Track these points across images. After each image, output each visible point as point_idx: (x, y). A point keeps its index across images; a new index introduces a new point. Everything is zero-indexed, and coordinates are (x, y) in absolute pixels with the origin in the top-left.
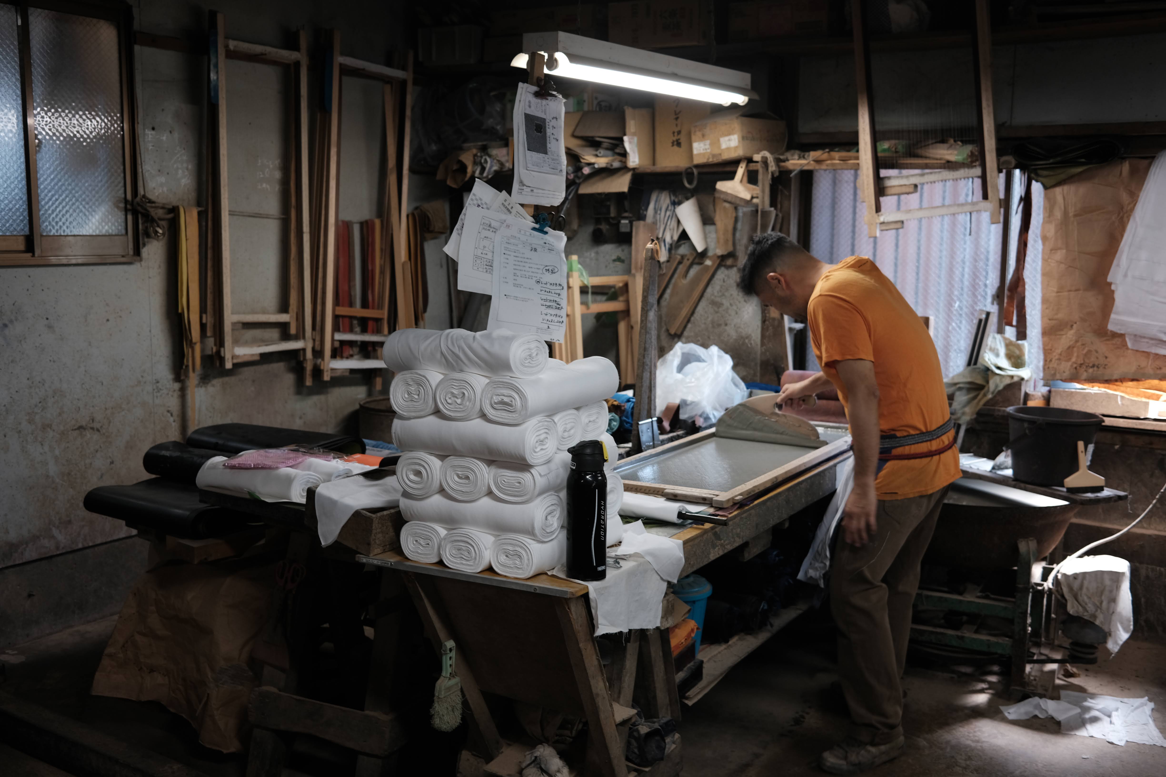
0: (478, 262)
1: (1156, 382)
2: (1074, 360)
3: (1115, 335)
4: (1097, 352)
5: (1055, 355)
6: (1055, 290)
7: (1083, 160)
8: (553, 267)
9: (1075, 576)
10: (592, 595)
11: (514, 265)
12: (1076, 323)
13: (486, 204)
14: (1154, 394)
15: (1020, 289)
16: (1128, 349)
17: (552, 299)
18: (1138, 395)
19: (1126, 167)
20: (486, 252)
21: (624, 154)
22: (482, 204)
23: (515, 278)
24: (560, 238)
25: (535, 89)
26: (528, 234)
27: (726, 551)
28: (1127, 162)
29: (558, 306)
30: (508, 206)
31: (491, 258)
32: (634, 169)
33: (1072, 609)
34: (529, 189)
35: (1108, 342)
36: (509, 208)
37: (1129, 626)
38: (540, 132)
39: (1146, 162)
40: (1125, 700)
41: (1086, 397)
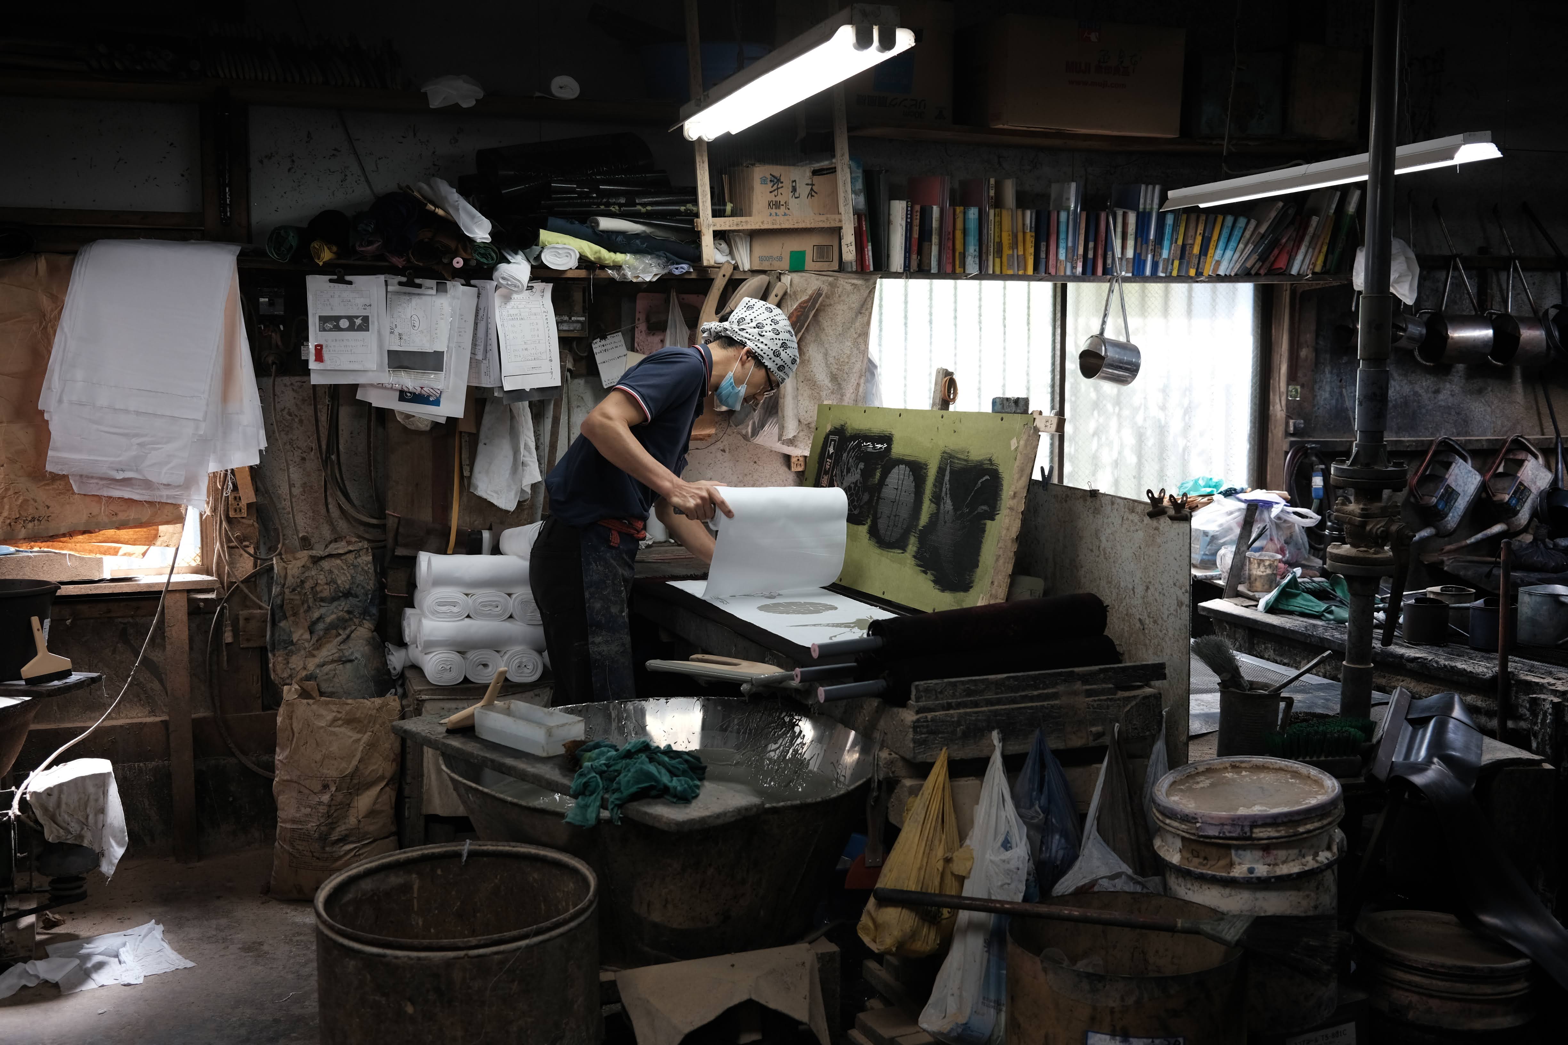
1: (111, 532)
2: (5, 514)
3: (56, 477)
4: (36, 502)
9: (49, 792)
14: (110, 548)
16: (74, 493)
18: (91, 552)
19: (42, 264)
28: (43, 257)
33: (51, 835)
35: (47, 488)
37: (124, 837)
39: (67, 258)
40: (129, 932)
41: (20, 563)
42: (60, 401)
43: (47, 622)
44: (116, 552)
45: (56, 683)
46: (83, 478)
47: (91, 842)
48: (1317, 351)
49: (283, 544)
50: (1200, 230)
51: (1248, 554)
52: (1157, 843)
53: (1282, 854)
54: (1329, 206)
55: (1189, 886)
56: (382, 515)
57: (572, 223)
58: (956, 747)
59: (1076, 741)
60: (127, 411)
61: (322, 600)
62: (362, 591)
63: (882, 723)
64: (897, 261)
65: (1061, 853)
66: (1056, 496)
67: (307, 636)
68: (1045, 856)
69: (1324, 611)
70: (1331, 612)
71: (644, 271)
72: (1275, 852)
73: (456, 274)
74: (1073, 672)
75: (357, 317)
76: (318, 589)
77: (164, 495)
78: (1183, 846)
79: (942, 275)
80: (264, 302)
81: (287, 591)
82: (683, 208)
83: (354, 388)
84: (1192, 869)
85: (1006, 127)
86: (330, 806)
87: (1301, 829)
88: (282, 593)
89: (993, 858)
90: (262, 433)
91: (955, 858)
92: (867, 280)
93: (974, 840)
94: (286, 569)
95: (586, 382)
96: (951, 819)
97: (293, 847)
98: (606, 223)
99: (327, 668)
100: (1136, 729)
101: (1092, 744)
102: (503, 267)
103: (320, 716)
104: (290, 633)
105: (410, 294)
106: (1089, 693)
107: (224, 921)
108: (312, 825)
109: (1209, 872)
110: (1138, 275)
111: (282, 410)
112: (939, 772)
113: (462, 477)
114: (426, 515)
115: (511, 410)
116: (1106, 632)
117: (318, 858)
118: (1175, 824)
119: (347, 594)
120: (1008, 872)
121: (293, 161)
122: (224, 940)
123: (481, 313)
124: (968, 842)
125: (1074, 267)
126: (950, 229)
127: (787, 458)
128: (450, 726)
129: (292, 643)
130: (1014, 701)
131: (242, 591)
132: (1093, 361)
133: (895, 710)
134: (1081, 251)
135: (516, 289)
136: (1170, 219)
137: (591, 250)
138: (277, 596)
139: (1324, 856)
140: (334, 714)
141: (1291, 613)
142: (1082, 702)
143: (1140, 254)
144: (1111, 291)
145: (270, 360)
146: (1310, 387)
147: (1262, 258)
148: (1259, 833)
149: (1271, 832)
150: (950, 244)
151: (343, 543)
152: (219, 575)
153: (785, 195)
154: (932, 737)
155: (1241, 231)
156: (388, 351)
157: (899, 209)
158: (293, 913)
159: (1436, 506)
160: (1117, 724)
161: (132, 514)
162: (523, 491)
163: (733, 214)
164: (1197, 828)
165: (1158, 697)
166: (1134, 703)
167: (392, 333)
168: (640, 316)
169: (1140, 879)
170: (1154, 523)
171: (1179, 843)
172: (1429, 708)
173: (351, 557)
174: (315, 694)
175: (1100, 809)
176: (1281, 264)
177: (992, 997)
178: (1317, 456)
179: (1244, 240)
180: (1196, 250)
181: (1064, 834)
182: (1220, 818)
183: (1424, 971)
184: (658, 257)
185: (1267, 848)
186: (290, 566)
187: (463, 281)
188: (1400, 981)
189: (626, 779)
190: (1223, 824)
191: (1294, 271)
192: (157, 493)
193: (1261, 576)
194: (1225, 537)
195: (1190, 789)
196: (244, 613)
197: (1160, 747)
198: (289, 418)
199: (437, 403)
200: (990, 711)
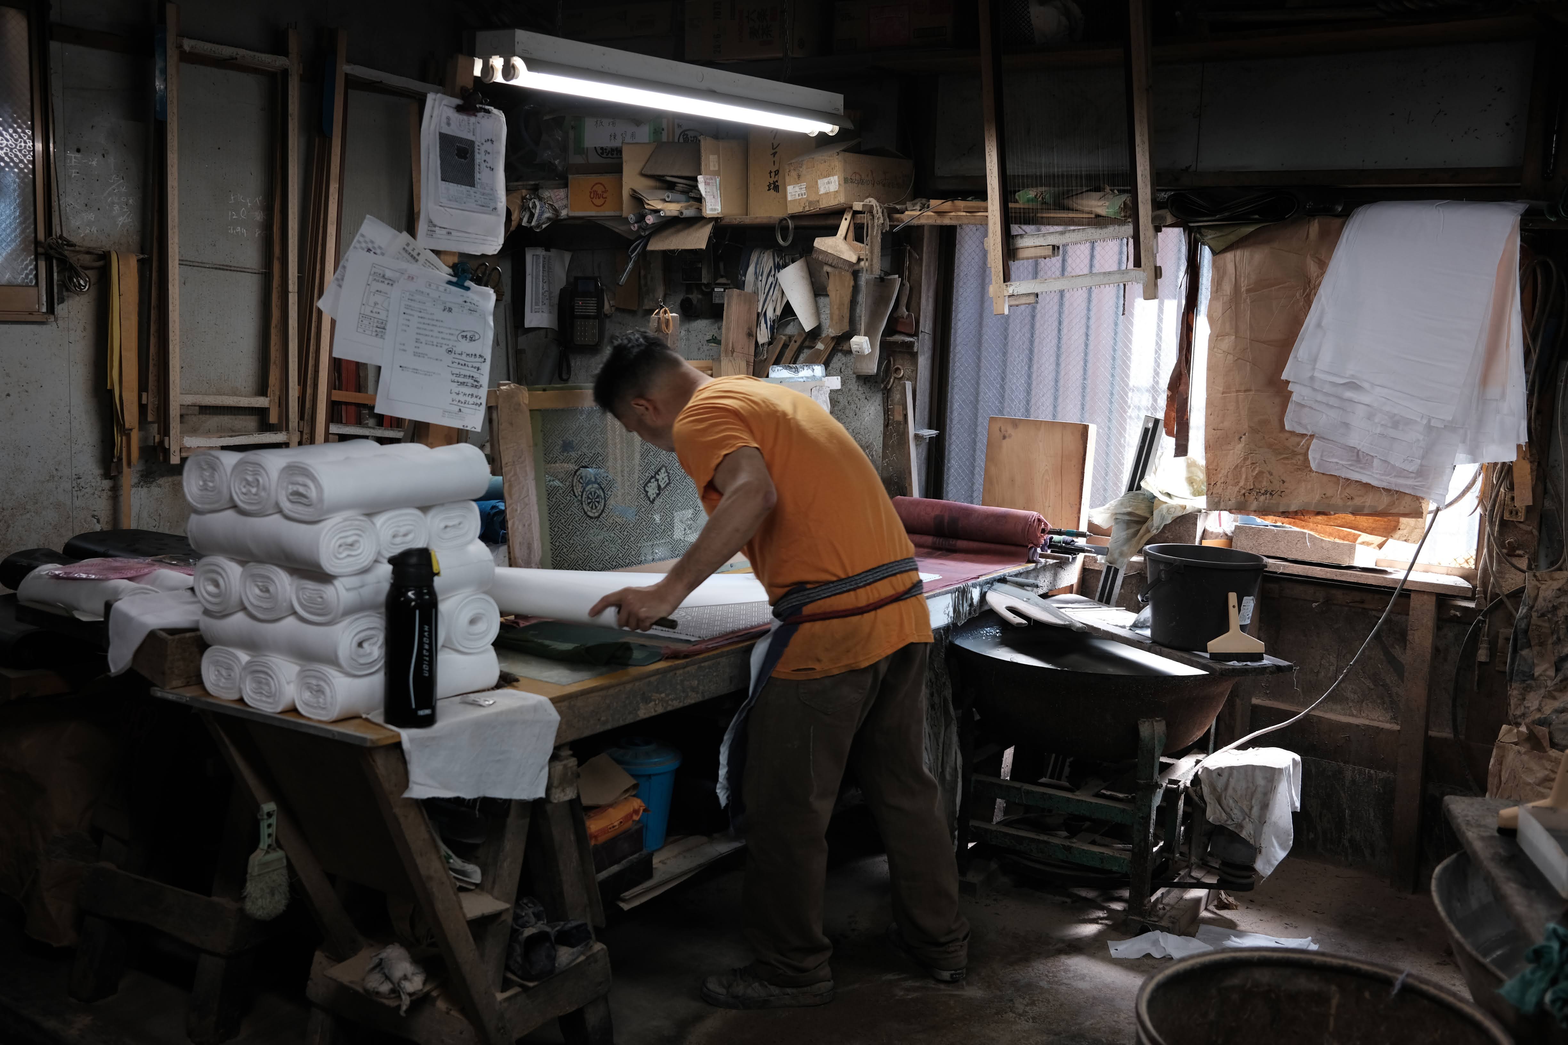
0: (366, 322)
1: (1350, 517)
2: (1242, 484)
4: (1271, 474)
5: (1220, 477)
6: (1221, 389)
7: (1257, 216)
8: (472, 333)
9: (1220, 772)
10: (406, 745)
11: (418, 328)
12: (1245, 434)
13: (380, 248)
14: (1350, 533)
15: (1182, 388)
16: (1311, 471)
17: (468, 373)
18: (1330, 535)
19: (1314, 228)
20: (378, 311)
21: (699, 199)
22: (374, 248)
23: (417, 345)
24: (486, 297)
25: (458, 101)
26: (442, 289)
27: (669, 708)
28: (1316, 221)
29: (476, 383)
30: (412, 252)
31: (384, 318)
32: (716, 220)
33: (1212, 814)
34: (444, 232)
35: (1286, 462)
36: (415, 254)
37: (1289, 840)
38: (465, 158)
39: (1339, 221)
44: (1354, 539)
47: (1251, 835)
67: (1551, 673)
77: (1404, 484)
81: (1534, 615)
88: (1528, 616)
94: (1538, 588)
103: (1530, 770)
104: (1533, 666)
129: (1532, 677)
131: (1504, 605)
138: (1522, 619)
140: (1547, 772)
161: (1369, 500)
174: (1546, 743)
186: (1543, 587)
192: (1398, 481)
196: (1503, 631)
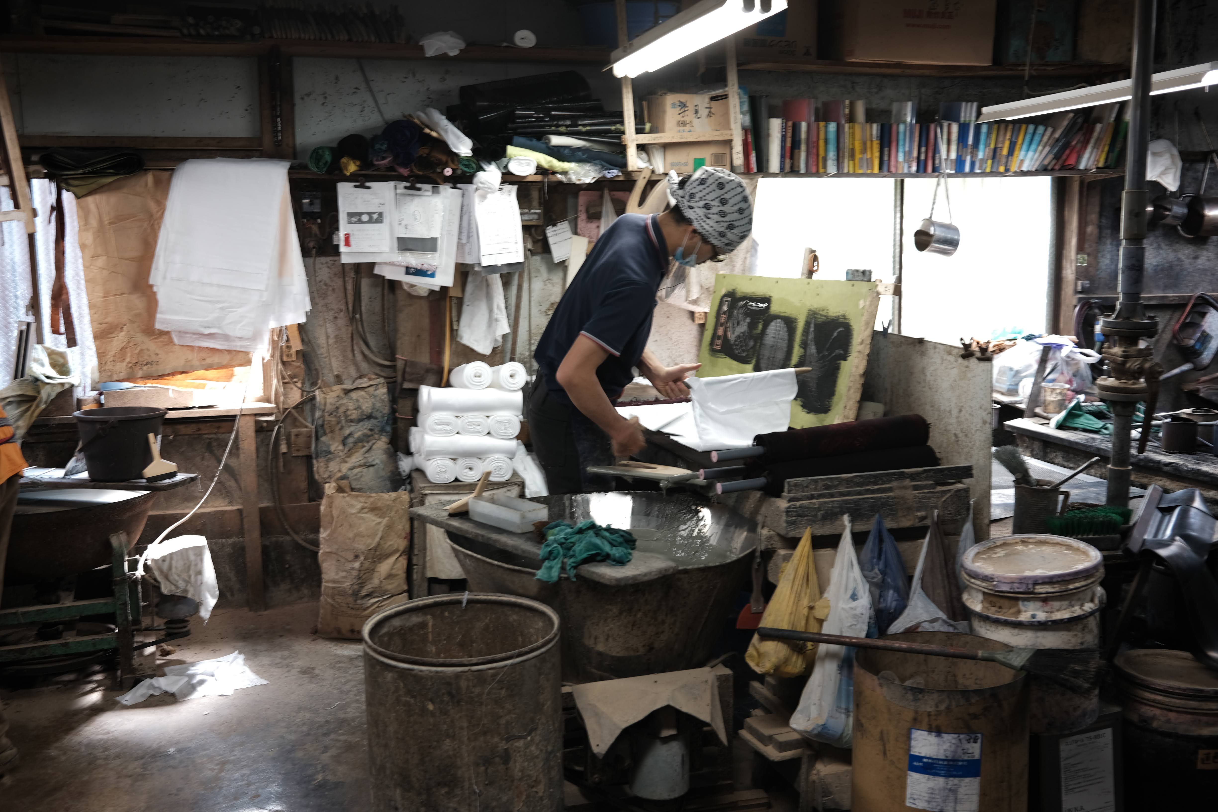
1: (201, 373)
2: (128, 360)
3: (162, 333)
4: (148, 350)
5: (109, 357)
6: (101, 295)
7: (111, 171)
9: (164, 559)
12: (126, 325)
14: (200, 384)
15: (64, 297)
16: (174, 345)
18: (187, 386)
19: (150, 178)
28: (151, 173)
33: (165, 589)
35: (157, 340)
37: (215, 592)
39: (167, 174)
40: (220, 659)
41: (136, 395)
42: (164, 278)
43: (159, 437)
44: (203, 387)
45: (168, 481)
46: (182, 333)
47: (193, 595)
48: (1100, 228)
49: (323, 381)
50: (1008, 136)
51: (1043, 384)
52: (965, 597)
53: (1056, 604)
54: (1110, 116)
55: (988, 628)
56: (393, 358)
57: (531, 141)
58: (817, 526)
59: (906, 523)
60: (211, 285)
61: (352, 421)
62: (381, 414)
63: (763, 510)
64: (774, 164)
65: (894, 604)
66: (893, 343)
67: (341, 447)
68: (882, 605)
69: (1102, 428)
70: (1106, 429)
71: (585, 175)
72: (1051, 603)
73: (447, 180)
74: (903, 472)
75: (374, 213)
76: (349, 413)
77: (237, 345)
78: (984, 599)
79: (808, 174)
80: (306, 203)
81: (326, 414)
82: (613, 128)
83: (372, 265)
84: (990, 615)
85: (857, 61)
86: (360, 571)
87: (1071, 587)
88: (322, 416)
89: (844, 606)
90: (307, 300)
91: (817, 607)
92: (752, 179)
93: (830, 594)
94: (325, 398)
95: (542, 258)
96: (813, 578)
97: (334, 600)
98: (556, 140)
99: (356, 471)
100: (950, 514)
101: (918, 525)
102: (480, 174)
103: (352, 506)
104: (329, 445)
105: (413, 195)
106: (916, 488)
107: (286, 653)
108: (347, 585)
109: (1003, 617)
110: (959, 172)
111: (320, 282)
112: (805, 544)
113: (452, 330)
114: (424, 358)
115: (487, 280)
116: (930, 443)
117: (352, 608)
118: (978, 582)
119: (369, 417)
120: (855, 616)
121: (325, 98)
122: (287, 666)
123: (465, 209)
124: (826, 595)
125: (910, 167)
126: (815, 139)
127: (692, 314)
128: (451, 511)
129: (330, 453)
130: (859, 493)
131: (293, 415)
132: (925, 238)
133: (773, 499)
134: (915, 154)
135: (490, 191)
136: (984, 129)
137: (546, 160)
138: (319, 418)
139: (1089, 607)
140: (362, 504)
141: (1076, 429)
142: (910, 494)
143: (961, 156)
144: (938, 184)
145: (311, 245)
146: (1094, 256)
147: (1057, 157)
148: (1040, 589)
149: (1048, 589)
150: (815, 151)
151: (365, 380)
152: (277, 403)
153: (689, 116)
154: (800, 519)
155: (1041, 136)
156: (398, 238)
157: (775, 126)
158: (335, 648)
159: (1193, 347)
160: (936, 511)
161: (216, 359)
162: (496, 340)
163: (651, 131)
164: (994, 585)
165: (967, 491)
166: (948, 495)
167: (400, 224)
168: (582, 208)
169: (952, 623)
170: (965, 362)
171: (980, 597)
172: (1175, 500)
173: (371, 389)
174: (348, 489)
175: (924, 572)
176: (1072, 161)
177: (843, 706)
178: (1099, 308)
179: (1043, 143)
180: (1005, 152)
181: (897, 590)
182: (1011, 578)
183: (1165, 692)
184: (595, 165)
185: (1045, 600)
186: (328, 397)
187: (451, 185)
188: (1147, 700)
189: (580, 548)
190: (1013, 583)
191: (1082, 166)
192: (233, 344)
193: (1053, 401)
194: (1026, 371)
195: (990, 558)
196: (294, 431)
197: (968, 527)
198: (325, 287)
199: (432, 275)
200: (843, 501)
